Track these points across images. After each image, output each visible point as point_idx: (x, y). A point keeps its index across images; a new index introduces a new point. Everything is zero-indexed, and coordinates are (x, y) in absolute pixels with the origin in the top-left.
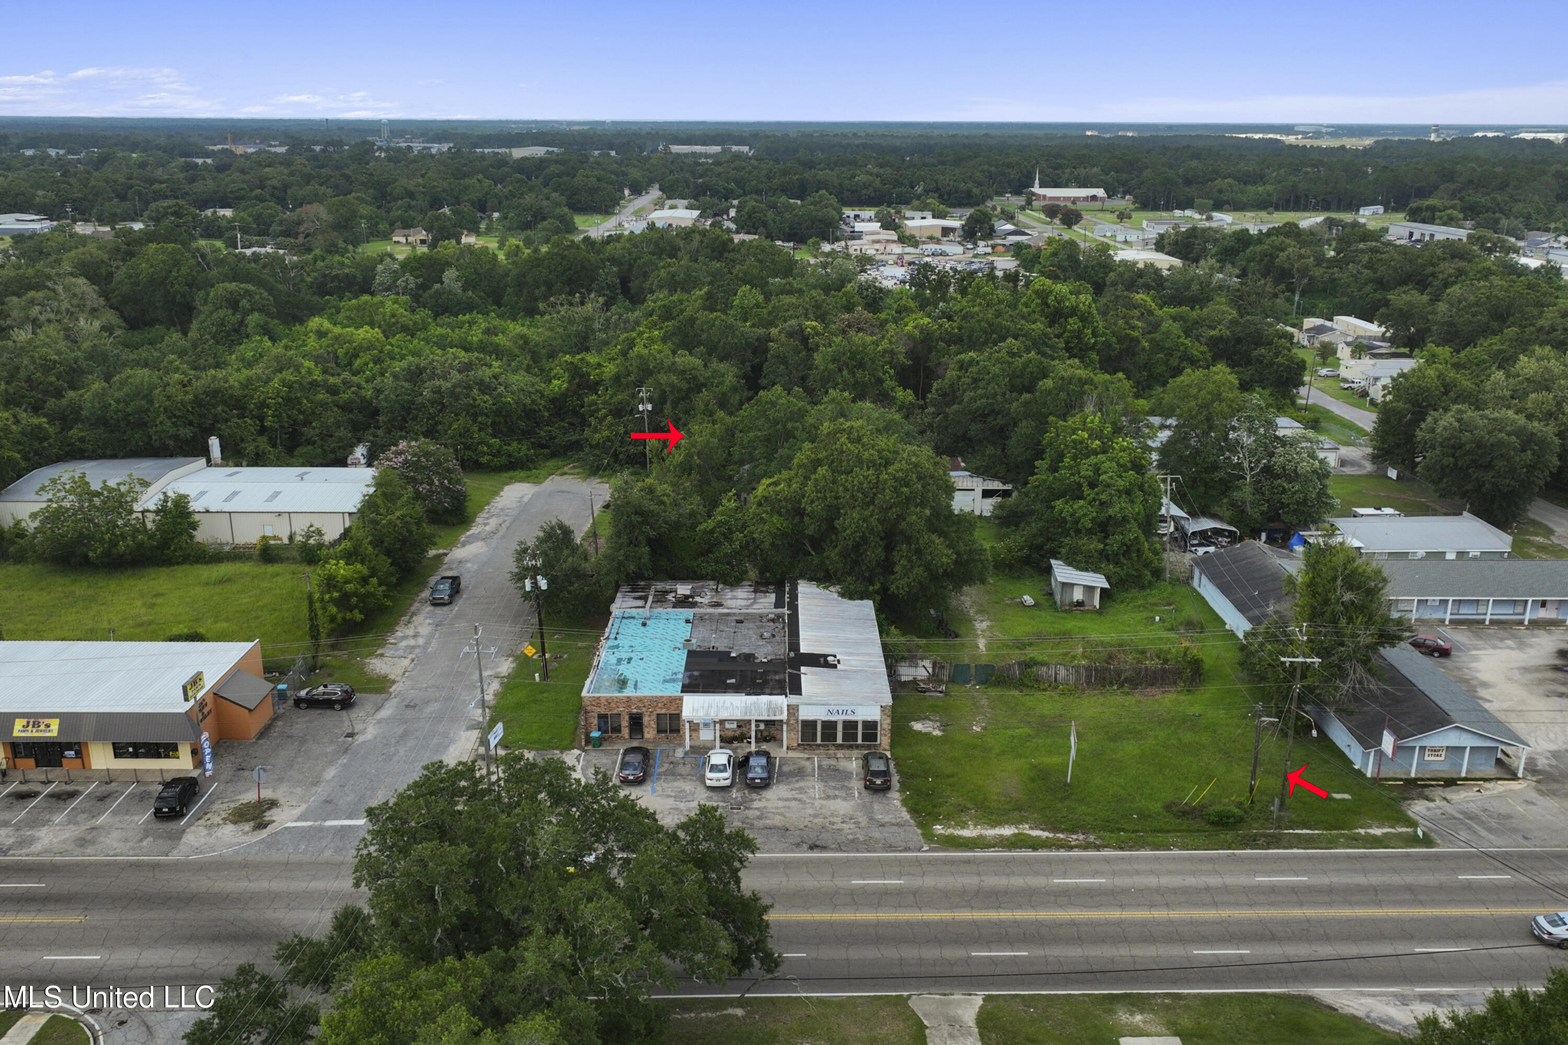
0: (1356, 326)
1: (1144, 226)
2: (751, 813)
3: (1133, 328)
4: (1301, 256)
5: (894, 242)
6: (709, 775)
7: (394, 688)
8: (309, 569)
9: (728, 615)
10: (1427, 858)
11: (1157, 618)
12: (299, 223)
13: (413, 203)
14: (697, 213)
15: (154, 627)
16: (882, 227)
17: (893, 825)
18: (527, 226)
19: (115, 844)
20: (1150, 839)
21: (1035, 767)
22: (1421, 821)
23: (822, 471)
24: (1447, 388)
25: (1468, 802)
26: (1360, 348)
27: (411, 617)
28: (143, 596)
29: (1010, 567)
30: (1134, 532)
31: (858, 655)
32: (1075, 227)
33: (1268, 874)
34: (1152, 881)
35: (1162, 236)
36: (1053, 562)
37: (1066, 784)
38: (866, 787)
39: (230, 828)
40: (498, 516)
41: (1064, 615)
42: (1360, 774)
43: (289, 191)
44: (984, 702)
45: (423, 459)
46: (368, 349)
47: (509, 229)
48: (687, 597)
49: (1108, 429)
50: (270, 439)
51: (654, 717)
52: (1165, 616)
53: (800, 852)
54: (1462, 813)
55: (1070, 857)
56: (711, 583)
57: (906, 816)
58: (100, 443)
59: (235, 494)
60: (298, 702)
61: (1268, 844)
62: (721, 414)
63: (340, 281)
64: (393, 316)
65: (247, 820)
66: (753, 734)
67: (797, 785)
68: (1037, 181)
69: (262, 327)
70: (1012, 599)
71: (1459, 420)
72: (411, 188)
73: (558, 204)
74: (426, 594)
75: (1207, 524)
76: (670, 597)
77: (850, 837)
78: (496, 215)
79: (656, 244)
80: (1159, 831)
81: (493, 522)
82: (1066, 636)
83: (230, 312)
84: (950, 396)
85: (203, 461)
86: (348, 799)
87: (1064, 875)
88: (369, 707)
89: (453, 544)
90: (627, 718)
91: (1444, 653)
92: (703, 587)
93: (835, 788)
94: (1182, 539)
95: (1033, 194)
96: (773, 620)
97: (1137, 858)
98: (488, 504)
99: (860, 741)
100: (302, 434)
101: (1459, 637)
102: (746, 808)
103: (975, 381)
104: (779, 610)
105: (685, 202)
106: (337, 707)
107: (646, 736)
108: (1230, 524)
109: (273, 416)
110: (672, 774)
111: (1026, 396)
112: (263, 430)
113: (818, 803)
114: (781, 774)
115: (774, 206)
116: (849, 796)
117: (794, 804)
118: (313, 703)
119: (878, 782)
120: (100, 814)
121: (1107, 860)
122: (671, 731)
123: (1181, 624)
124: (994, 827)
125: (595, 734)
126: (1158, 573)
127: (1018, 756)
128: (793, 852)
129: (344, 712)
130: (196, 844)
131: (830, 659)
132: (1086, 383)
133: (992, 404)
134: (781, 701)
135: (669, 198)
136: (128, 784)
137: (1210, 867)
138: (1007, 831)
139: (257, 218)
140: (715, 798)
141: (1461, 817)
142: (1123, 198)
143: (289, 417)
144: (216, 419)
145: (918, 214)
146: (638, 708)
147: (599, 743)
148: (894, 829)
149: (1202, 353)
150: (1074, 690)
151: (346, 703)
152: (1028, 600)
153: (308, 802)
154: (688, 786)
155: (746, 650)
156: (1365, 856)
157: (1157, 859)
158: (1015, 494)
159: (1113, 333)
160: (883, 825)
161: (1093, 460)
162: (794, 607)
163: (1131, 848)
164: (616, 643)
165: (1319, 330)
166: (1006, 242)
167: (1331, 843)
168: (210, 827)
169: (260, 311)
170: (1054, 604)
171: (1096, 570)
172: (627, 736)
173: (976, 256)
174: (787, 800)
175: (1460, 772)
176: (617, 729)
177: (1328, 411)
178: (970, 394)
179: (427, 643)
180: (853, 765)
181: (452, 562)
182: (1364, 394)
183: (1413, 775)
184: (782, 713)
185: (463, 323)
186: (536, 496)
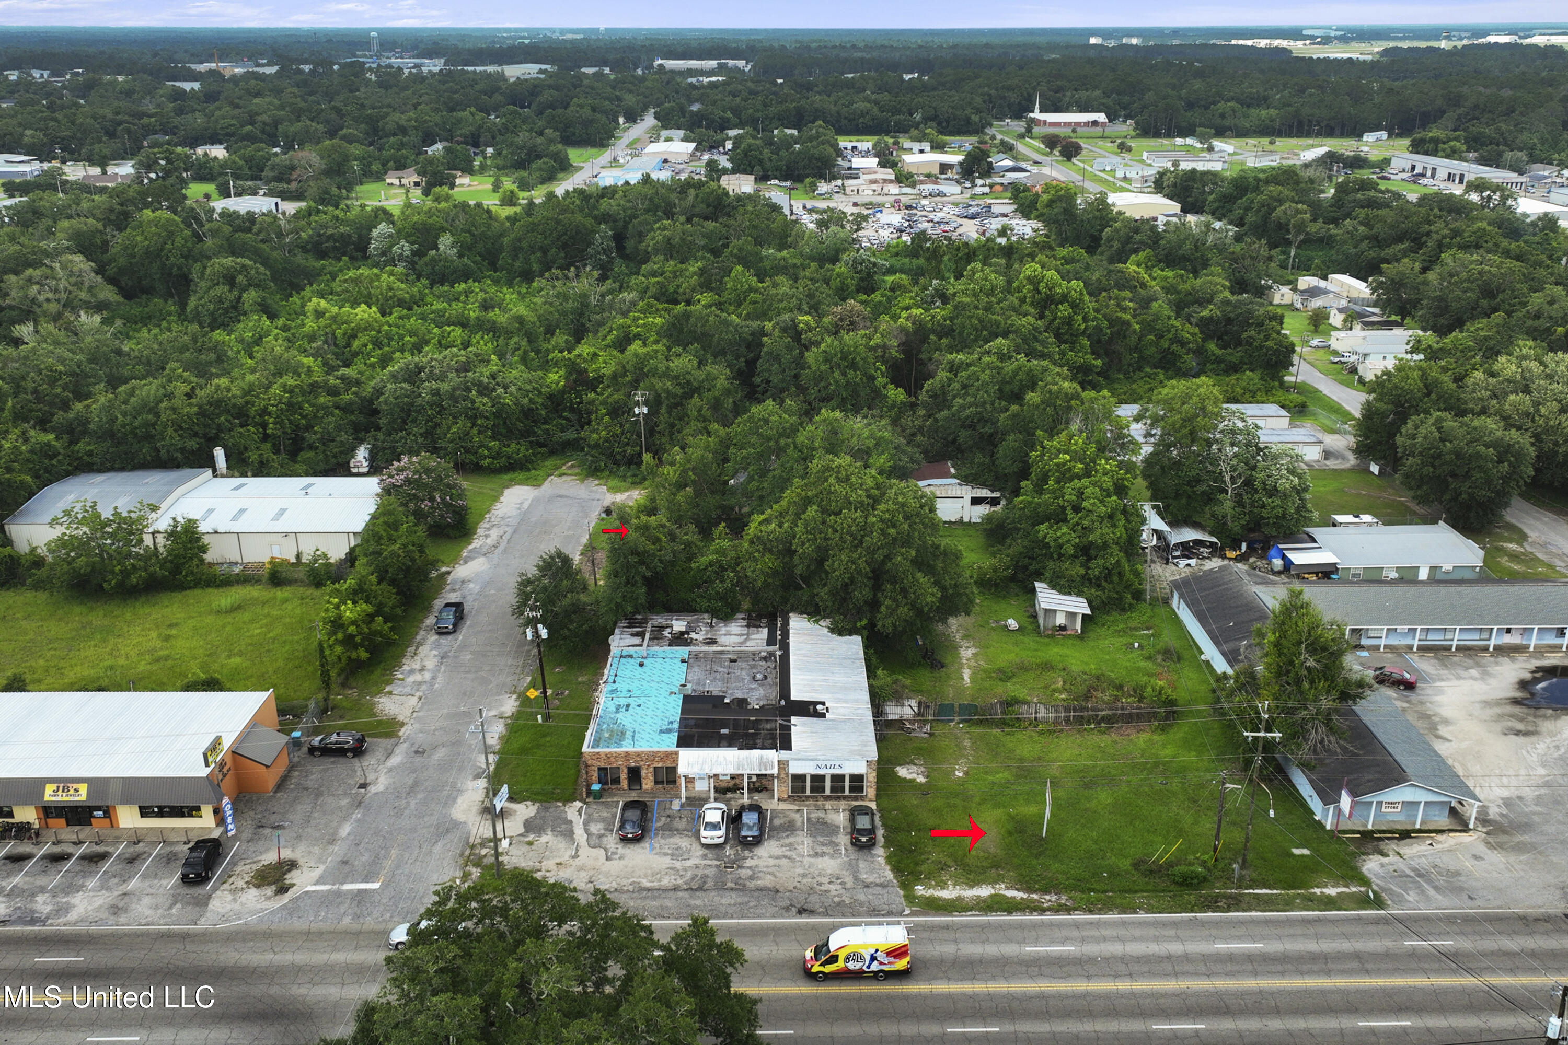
0: (1350, 286)
1: (1145, 157)
2: (745, 873)
3: (1124, 310)
4: (1298, 212)
5: (891, 181)
6: (703, 833)
7: (403, 730)
8: (317, 593)
9: (722, 652)
10: (1377, 921)
11: (1136, 645)
12: (293, 168)
13: (405, 139)
14: (693, 145)
15: (170, 662)
16: (879, 163)
17: (877, 885)
18: (520, 165)
19: (148, 912)
20: (1118, 901)
21: (1013, 818)
22: (1374, 879)
23: (812, 511)
24: (1429, 387)
25: (1420, 857)
26: (1353, 317)
27: (417, 648)
28: (158, 627)
29: (996, 585)
30: (1116, 555)
31: (845, 701)
32: (1074, 160)
33: (1226, 940)
34: (1116, 949)
35: (1162, 174)
36: (1037, 584)
37: (1042, 839)
38: (852, 843)
39: (253, 892)
40: (499, 526)
41: (1047, 640)
42: (1320, 825)
43: (280, 128)
44: (967, 743)
45: (424, 476)
46: (366, 329)
47: (504, 168)
48: (682, 633)
49: (1092, 449)
50: (274, 445)
51: (652, 770)
52: (1144, 643)
53: (789, 917)
54: (1414, 870)
55: (1042, 921)
56: (706, 616)
57: (890, 875)
58: (108, 457)
59: (242, 511)
60: (312, 750)
61: (1229, 906)
62: (715, 426)
63: (335, 241)
64: (391, 289)
65: (270, 884)
66: (746, 785)
67: (787, 841)
68: (1037, 106)
69: (259, 304)
70: (997, 622)
71: (1439, 429)
72: (402, 122)
73: (551, 141)
74: (430, 620)
75: (1189, 535)
76: (666, 633)
77: (836, 899)
78: (490, 151)
79: (651, 200)
80: (1126, 892)
81: (494, 533)
82: (1047, 667)
83: (227, 288)
84: (941, 399)
85: (209, 472)
86: (364, 859)
87: (1036, 942)
88: (380, 754)
89: (455, 561)
90: (626, 770)
91: (1410, 686)
92: (698, 621)
93: (823, 844)
94: (1164, 550)
95: (1033, 120)
96: (765, 659)
97: (1107, 924)
98: (488, 512)
99: (847, 793)
100: (304, 439)
101: (1426, 665)
102: (740, 867)
103: (964, 386)
104: (771, 648)
105: (681, 133)
106: (350, 755)
107: (644, 787)
108: (1212, 534)
109: (275, 423)
110: (669, 829)
111: (1014, 408)
112: (266, 438)
113: (807, 861)
114: (772, 828)
115: (770, 143)
116: (836, 854)
117: (784, 862)
118: (325, 751)
119: (864, 839)
120: (130, 877)
121: (1077, 925)
122: (669, 782)
123: (1159, 652)
124: (972, 887)
125: (596, 787)
126: (1138, 595)
127: (997, 805)
128: (782, 917)
129: (356, 760)
130: (222, 911)
131: (819, 707)
132: (1072, 399)
133: (980, 413)
134: (772, 755)
135: (665, 127)
136: (155, 844)
137: (1172, 932)
138: (985, 891)
139: (249, 161)
140: (710, 856)
141: (1412, 874)
142: (1125, 122)
143: (291, 423)
144: (220, 428)
145: (916, 146)
146: (636, 761)
147: (598, 796)
148: (879, 890)
149: (1193, 335)
150: (1053, 730)
151: (358, 751)
152: (1013, 624)
153: (325, 862)
154: (684, 842)
155: (739, 695)
156: (1318, 920)
157: (1124, 923)
158: (1003, 502)
159: (1104, 316)
160: (867, 886)
161: (1076, 483)
162: (785, 647)
163: (1100, 911)
164: (615, 686)
165: (1314, 292)
166: (1005, 181)
167: (1288, 905)
168: (234, 891)
169: (257, 286)
170: (1037, 629)
171: (1079, 594)
172: (626, 787)
173: (974, 197)
174: (778, 858)
175: (1415, 823)
176: (617, 781)
177: (1317, 391)
178: (959, 401)
179: (433, 678)
180: (840, 819)
181: (454, 582)
182: (1354, 370)
183: (1370, 827)
184: (772, 768)
185: (460, 293)
186: (536, 501)
